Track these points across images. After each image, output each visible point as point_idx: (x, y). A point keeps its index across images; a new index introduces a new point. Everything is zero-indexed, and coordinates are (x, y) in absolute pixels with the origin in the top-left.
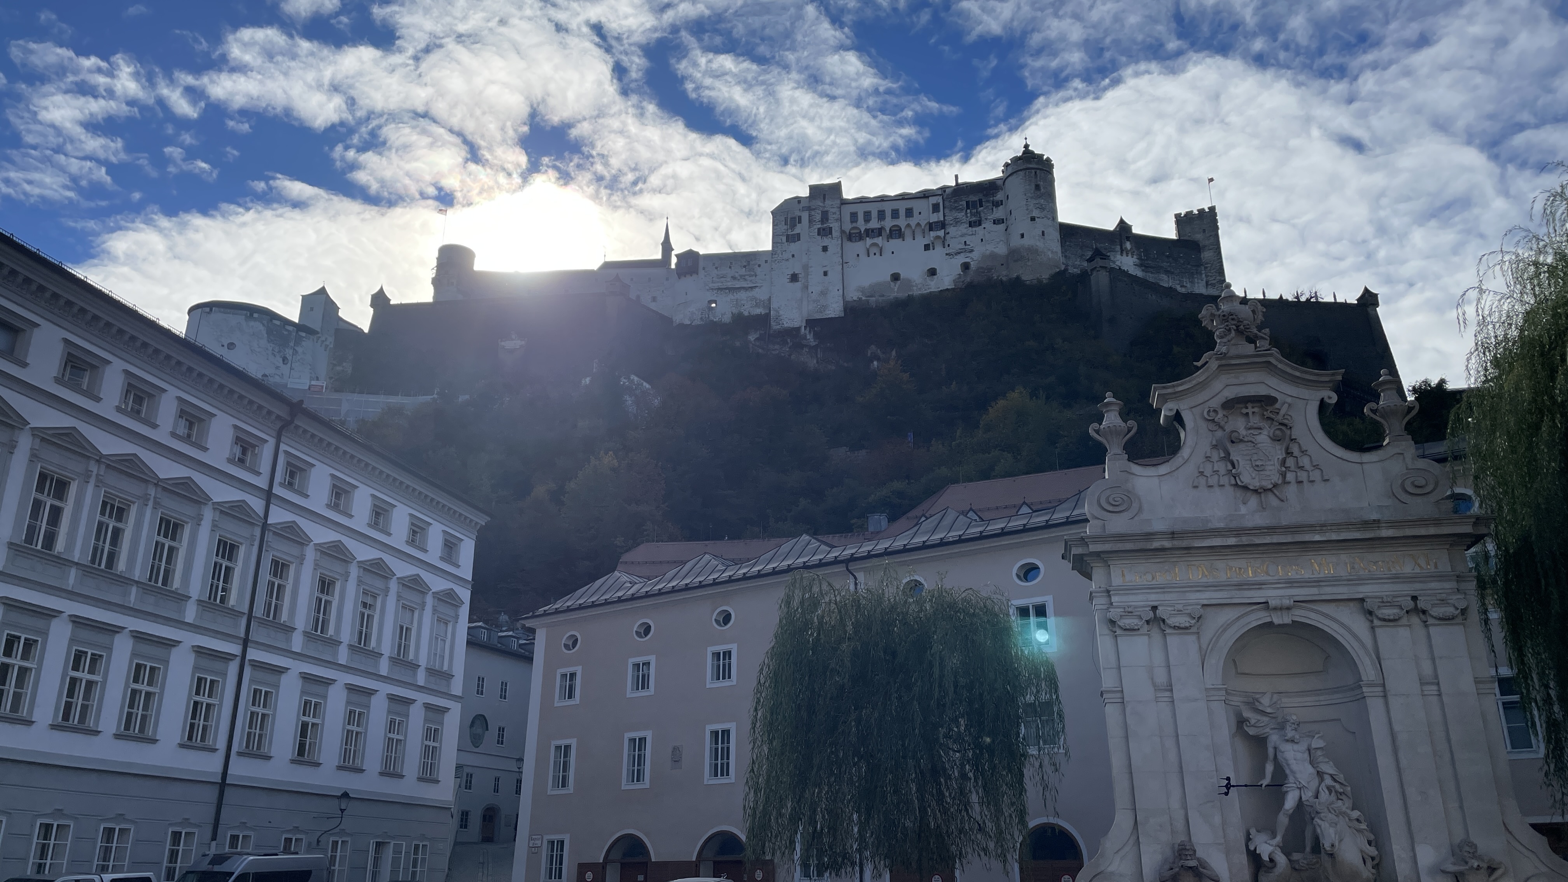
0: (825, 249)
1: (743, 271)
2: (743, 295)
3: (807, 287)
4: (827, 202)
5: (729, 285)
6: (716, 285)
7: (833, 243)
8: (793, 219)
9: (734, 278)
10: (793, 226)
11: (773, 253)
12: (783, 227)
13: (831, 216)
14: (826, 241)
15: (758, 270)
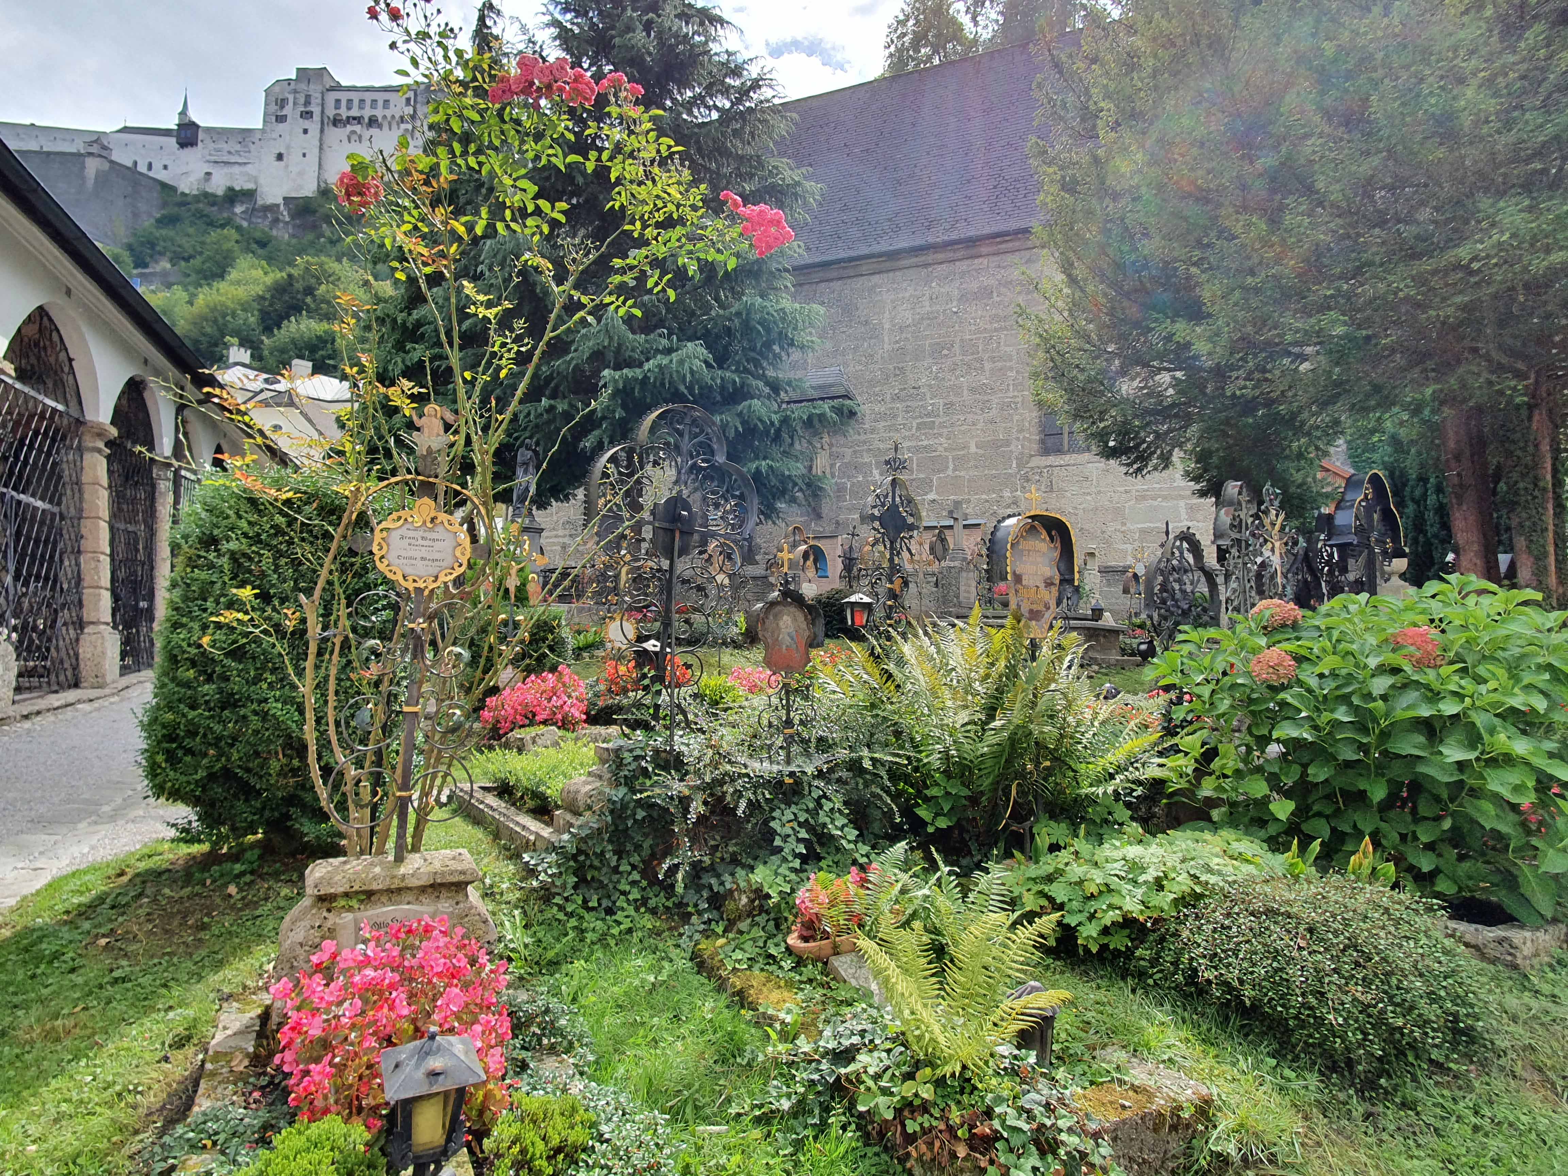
0: (305, 131)
1: (238, 147)
2: (236, 169)
3: (287, 166)
4: (312, 86)
5: (225, 159)
6: (213, 158)
7: (314, 126)
8: (283, 100)
9: (229, 152)
10: (282, 107)
11: (263, 131)
12: (273, 108)
13: (313, 101)
14: (307, 124)
15: (252, 147)
